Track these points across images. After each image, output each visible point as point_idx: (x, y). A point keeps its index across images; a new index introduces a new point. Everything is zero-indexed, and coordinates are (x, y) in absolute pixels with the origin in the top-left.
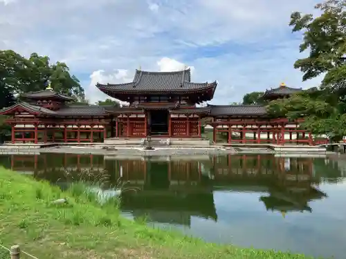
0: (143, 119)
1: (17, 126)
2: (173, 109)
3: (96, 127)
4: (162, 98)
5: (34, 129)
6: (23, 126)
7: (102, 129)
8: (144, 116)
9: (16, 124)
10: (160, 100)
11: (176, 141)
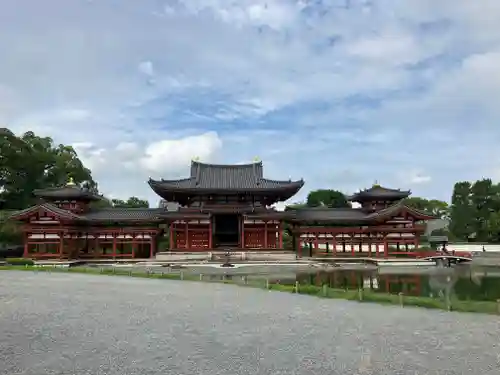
0: (207, 226)
1: (34, 237)
2: (249, 213)
3: (140, 237)
4: (229, 198)
5: (58, 240)
6: (42, 237)
7: (148, 240)
8: (208, 222)
9: (31, 233)
10: (227, 201)
11: (253, 255)
